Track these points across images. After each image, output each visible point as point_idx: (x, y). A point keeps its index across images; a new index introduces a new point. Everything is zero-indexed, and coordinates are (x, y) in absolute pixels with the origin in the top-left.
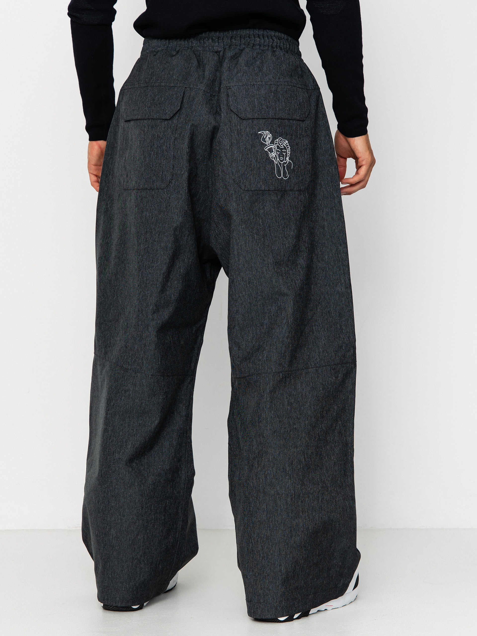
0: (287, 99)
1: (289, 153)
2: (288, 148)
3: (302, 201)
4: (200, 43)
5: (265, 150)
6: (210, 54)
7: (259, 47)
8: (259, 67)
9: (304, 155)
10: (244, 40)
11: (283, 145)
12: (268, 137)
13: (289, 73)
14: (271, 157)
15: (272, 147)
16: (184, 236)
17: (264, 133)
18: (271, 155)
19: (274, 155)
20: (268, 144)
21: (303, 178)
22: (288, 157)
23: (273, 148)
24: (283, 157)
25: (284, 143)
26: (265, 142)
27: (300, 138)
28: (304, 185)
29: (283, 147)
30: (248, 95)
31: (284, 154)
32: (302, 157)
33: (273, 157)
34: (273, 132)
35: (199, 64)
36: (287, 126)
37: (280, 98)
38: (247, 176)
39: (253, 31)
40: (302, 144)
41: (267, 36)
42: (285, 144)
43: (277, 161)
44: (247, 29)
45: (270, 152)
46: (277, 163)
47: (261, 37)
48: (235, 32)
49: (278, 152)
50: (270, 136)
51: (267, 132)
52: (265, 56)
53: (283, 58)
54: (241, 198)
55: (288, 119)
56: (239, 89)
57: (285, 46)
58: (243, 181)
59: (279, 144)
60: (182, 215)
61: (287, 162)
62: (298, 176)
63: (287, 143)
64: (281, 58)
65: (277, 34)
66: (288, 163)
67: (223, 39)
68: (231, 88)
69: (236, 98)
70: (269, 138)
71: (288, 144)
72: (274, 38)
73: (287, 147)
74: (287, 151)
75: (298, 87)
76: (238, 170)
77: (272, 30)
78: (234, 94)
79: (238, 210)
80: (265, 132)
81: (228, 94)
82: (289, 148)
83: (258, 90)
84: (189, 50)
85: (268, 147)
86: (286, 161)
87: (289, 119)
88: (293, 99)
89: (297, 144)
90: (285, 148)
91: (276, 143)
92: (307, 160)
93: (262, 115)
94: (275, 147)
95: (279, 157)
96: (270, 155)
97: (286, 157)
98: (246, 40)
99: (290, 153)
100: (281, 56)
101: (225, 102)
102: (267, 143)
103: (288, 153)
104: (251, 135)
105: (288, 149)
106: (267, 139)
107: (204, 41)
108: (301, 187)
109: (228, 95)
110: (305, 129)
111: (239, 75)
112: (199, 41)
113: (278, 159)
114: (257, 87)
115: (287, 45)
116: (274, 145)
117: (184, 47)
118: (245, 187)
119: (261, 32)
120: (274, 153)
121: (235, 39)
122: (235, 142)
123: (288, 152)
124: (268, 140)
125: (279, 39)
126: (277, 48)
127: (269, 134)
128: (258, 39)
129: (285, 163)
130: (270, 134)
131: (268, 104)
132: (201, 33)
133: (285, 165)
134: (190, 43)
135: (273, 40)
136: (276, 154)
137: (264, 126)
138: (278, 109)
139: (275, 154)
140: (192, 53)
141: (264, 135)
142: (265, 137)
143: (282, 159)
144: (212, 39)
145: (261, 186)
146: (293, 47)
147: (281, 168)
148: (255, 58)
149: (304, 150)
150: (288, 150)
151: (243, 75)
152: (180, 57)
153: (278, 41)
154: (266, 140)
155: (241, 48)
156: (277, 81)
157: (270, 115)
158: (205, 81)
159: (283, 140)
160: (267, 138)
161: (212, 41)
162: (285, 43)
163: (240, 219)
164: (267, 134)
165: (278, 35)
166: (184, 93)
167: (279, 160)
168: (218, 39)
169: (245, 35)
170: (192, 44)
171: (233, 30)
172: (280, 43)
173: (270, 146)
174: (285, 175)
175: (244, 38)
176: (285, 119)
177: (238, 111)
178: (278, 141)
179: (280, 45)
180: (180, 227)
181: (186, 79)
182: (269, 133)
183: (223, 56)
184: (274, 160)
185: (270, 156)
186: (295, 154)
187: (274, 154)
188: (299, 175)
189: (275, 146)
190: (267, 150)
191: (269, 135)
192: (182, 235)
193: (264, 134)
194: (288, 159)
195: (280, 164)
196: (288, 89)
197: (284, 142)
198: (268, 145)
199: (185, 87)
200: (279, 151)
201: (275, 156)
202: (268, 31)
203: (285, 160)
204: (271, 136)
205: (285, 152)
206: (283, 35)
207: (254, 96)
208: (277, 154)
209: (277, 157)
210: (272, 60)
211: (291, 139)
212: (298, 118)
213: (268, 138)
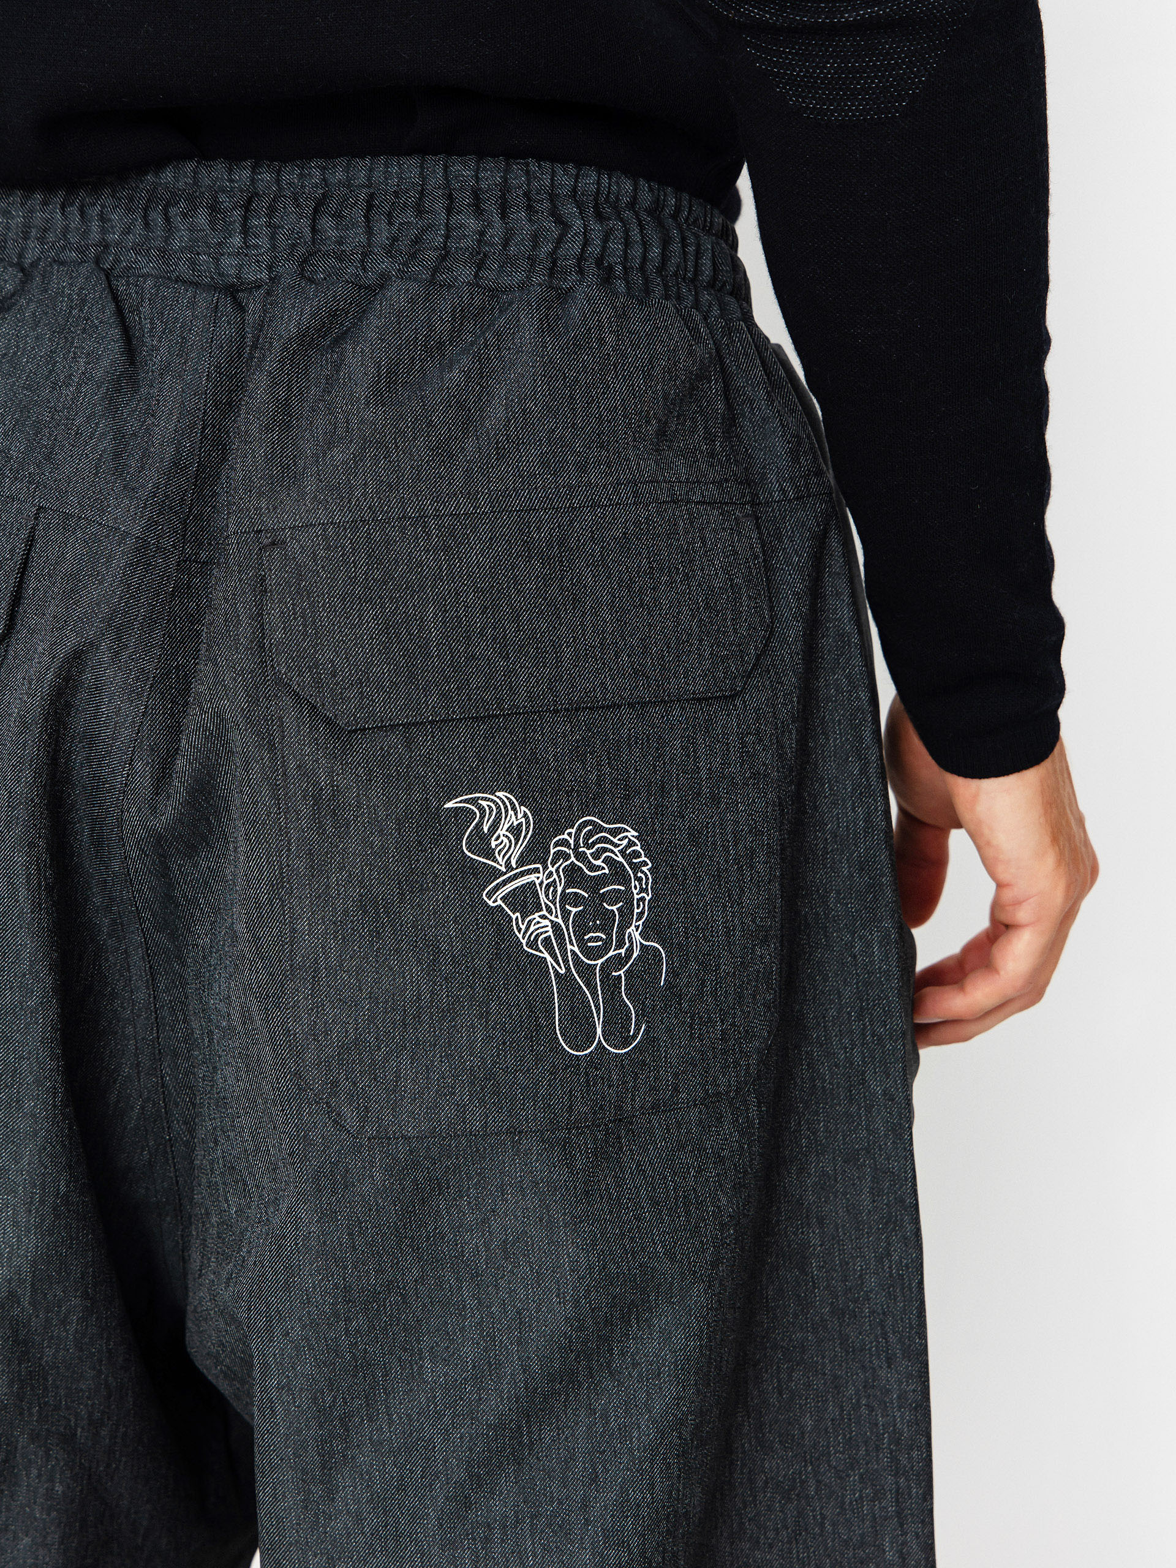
0: (629, 587)
1: (643, 899)
2: (636, 868)
3: (722, 1160)
4: (147, 225)
5: (490, 903)
6: (192, 304)
7: (476, 276)
8: (461, 406)
9: (735, 892)
10: (390, 223)
11: (607, 861)
12: (506, 826)
13: (648, 422)
14: (524, 942)
15: (533, 883)
16: (64, 1322)
17: (484, 803)
18: (523, 927)
19: (549, 929)
20: (508, 864)
21: (733, 1025)
22: (640, 923)
23: (541, 884)
24: (606, 928)
25: (612, 843)
26: (490, 854)
27: (715, 799)
28: (736, 1063)
29: (607, 871)
30: (385, 583)
31: (614, 908)
32: (725, 906)
33: (538, 936)
34: (542, 790)
35: (132, 363)
36: (629, 745)
37: (585, 586)
38: (379, 1056)
39: (446, 168)
40: (729, 829)
41: (529, 199)
42: (616, 850)
43: (566, 961)
44: (409, 153)
45: (518, 914)
46: (568, 969)
47: (491, 207)
48: (340, 175)
49: (575, 906)
50: (520, 816)
51: (500, 794)
52: (498, 335)
53: (610, 339)
54: (344, 1177)
55: (639, 705)
56: (328, 548)
57: (637, 252)
58: (355, 1084)
59: (580, 856)
60: (43, 1221)
61: (630, 951)
62: (701, 1018)
63: (631, 844)
64: (601, 341)
65: (590, 180)
66: (635, 955)
67: (272, 210)
68: (284, 542)
69: (312, 605)
70: (516, 831)
71: (638, 848)
72: (569, 210)
73: (630, 864)
74: (628, 888)
75: (698, 503)
76: (320, 1025)
77: (564, 161)
78: (300, 577)
79: (325, 1242)
80: (485, 799)
81: (263, 579)
82: (645, 869)
83: (446, 549)
84: (84, 270)
85: (504, 883)
86: (623, 951)
87: (644, 704)
88: (664, 579)
89: (694, 836)
90: (618, 873)
91: (559, 855)
92: (754, 921)
93: (470, 699)
94: (555, 876)
95: (581, 930)
96: (519, 930)
97: (625, 925)
98: (401, 224)
99: (648, 898)
100: (600, 327)
101: (245, 629)
102: (500, 859)
103: (636, 897)
104: (399, 823)
105: (639, 874)
106: (502, 838)
107: (167, 219)
108: (722, 1080)
109: (261, 587)
110: (744, 745)
111: (338, 455)
112: (145, 217)
113: (569, 947)
114: (440, 527)
115: (645, 245)
116: (545, 868)
117: (64, 248)
118: (363, 1120)
119: (491, 175)
120: (544, 912)
121: (337, 216)
122: (300, 865)
123: (635, 892)
124: (506, 840)
125: (600, 217)
126: (581, 272)
127: (514, 809)
128: (472, 223)
129: (620, 961)
130: (521, 804)
131: (510, 628)
132: (159, 165)
133: (621, 972)
134: (95, 226)
135: (564, 225)
136: (560, 921)
137: (482, 760)
138: (568, 653)
139: (553, 918)
140: (98, 288)
141: (482, 817)
142: (486, 830)
143: (598, 939)
144: (214, 209)
145: (462, 1109)
146: (691, 249)
147: (594, 993)
148: (441, 344)
149: (736, 861)
150: (640, 880)
151: (358, 458)
152: (33, 306)
153: (595, 226)
154: (493, 844)
155: (371, 277)
156: (570, 487)
157: (522, 691)
158: (152, 477)
159: (603, 829)
160: (502, 831)
161: (212, 223)
162: (638, 238)
163: (336, 1286)
164: (498, 808)
165: (594, 188)
166: (31, 542)
167: (576, 949)
168: (247, 210)
169: (396, 194)
170: (104, 231)
171: (329, 153)
172: (606, 240)
173: (522, 874)
174: (617, 1028)
175: (389, 215)
176: (615, 706)
177: (318, 682)
178: (572, 842)
179: (604, 248)
180: (33, 1285)
181: (48, 458)
182: (512, 803)
183: (260, 326)
184: (546, 955)
185: (520, 936)
186: (679, 900)
187: (546, 922)
188: (708, 1011)
189: (553, 870)
190: (500, 902)
191: (511, 812)
192: (48, 1320)
193: (481, 809)
194: (637, 936)
195: (586, 972)
196: (638, 524)
197: (615, 840)
198: (503, 869)
199: (40, 508)
200: (576, 900)
201: (550, 933)
202: (534, 167)
203: (620, 946)
204: (525, 815)
205: (615, 897)
206: (628, 186)
207: (422, 588)
208: (565, 919)
209: (569, 933)
210: (543, 357)
211: (659, 811)
212: (699, 687)
213: (504, 832)
